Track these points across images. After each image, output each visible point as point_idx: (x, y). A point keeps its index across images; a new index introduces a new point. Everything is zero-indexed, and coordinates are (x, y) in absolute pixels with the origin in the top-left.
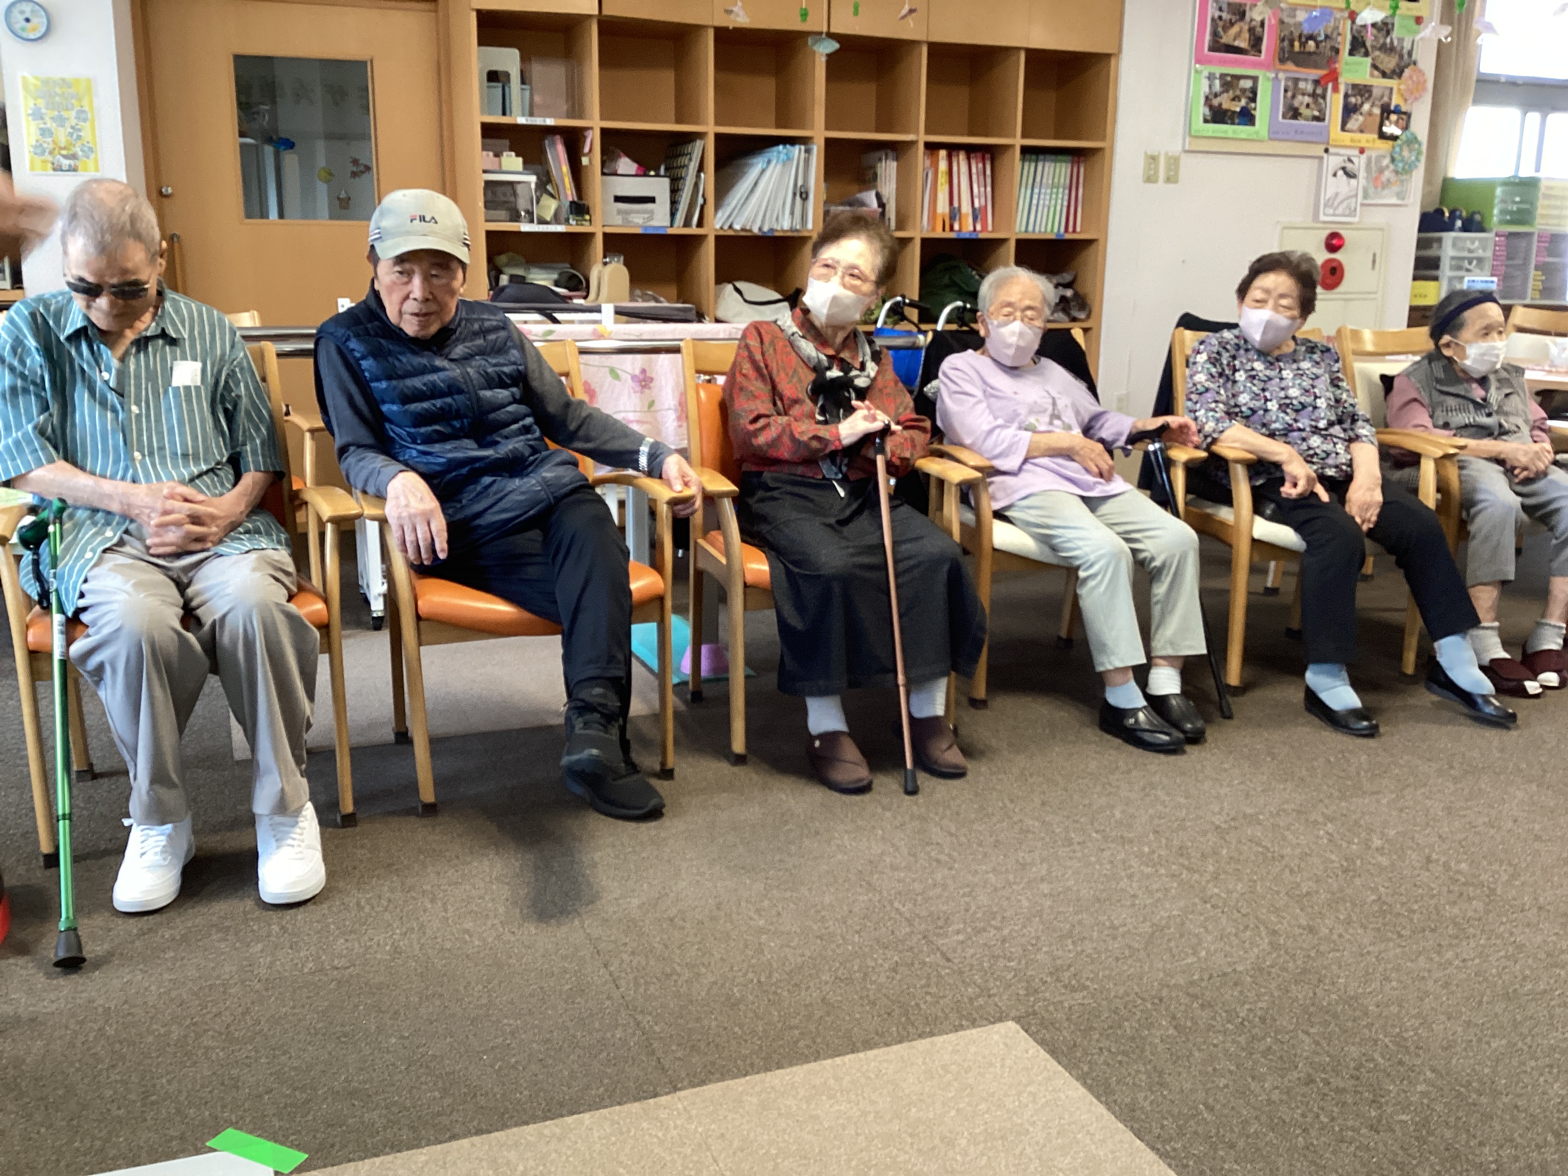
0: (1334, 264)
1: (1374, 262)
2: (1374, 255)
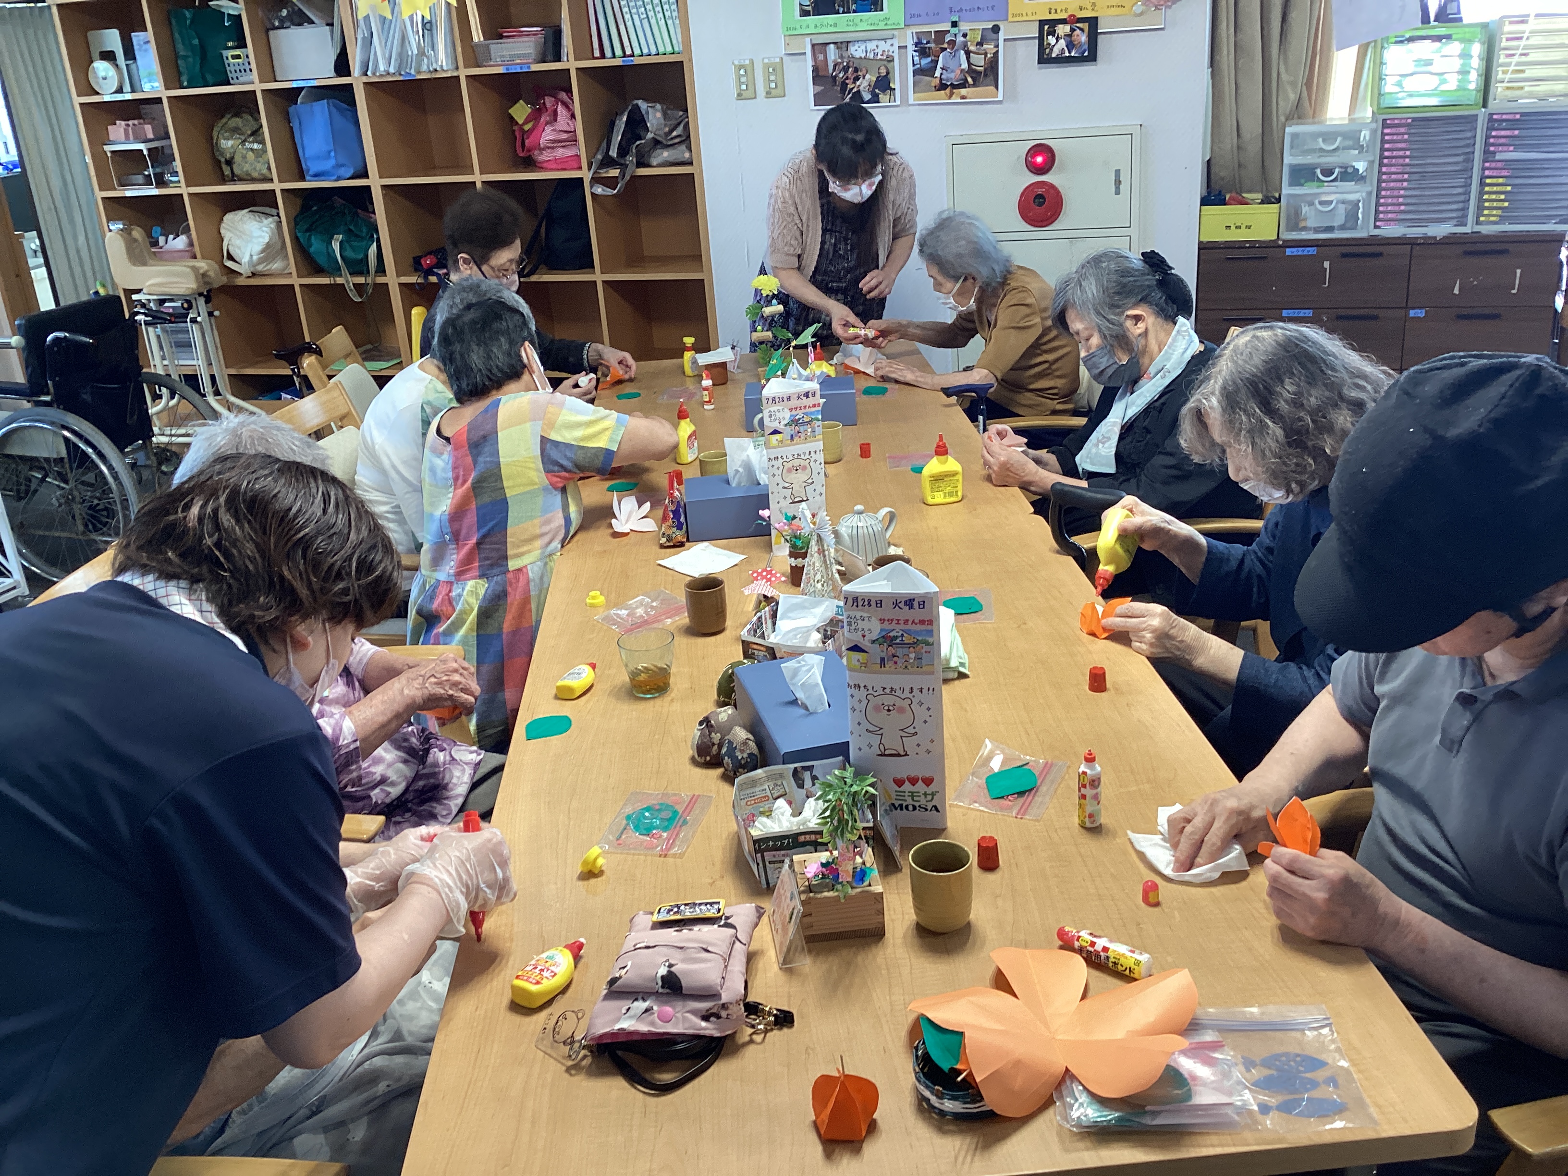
0: (1040, 191)
1: (1118, 182)
2: (1118, 172)
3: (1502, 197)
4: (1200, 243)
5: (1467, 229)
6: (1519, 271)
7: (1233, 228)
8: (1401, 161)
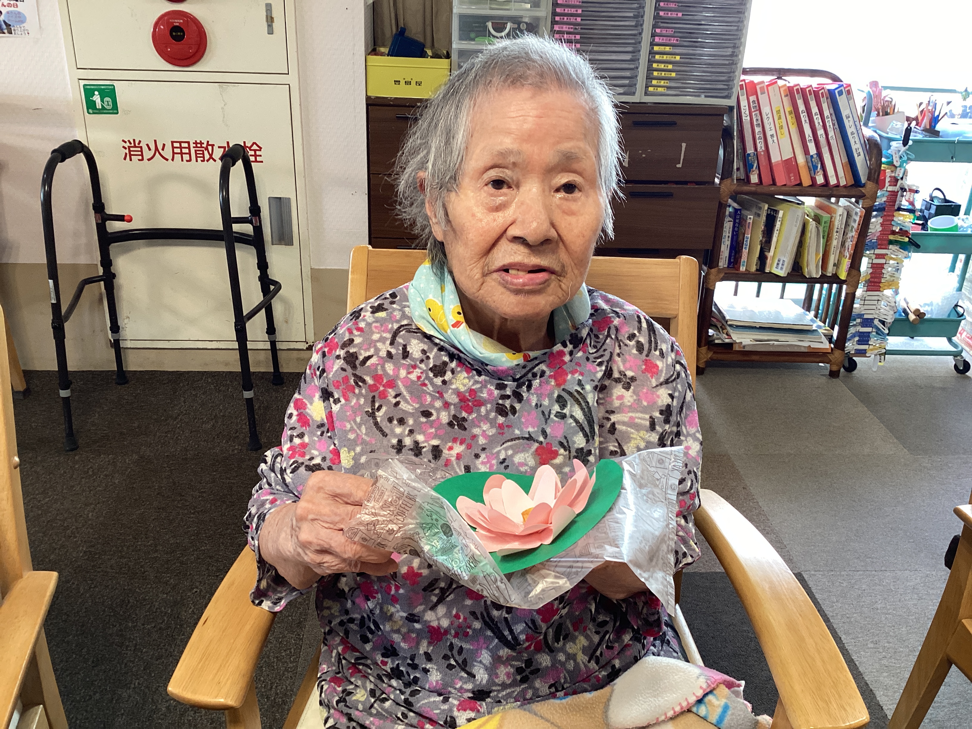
0: (177, 22)
1: (270, 20)
2: (269, 7)
3: (670, 67)
4: (368, 98)
5: (635, 99)
6: (684, 145)
7: (402, 83)
8: (572, 19)
